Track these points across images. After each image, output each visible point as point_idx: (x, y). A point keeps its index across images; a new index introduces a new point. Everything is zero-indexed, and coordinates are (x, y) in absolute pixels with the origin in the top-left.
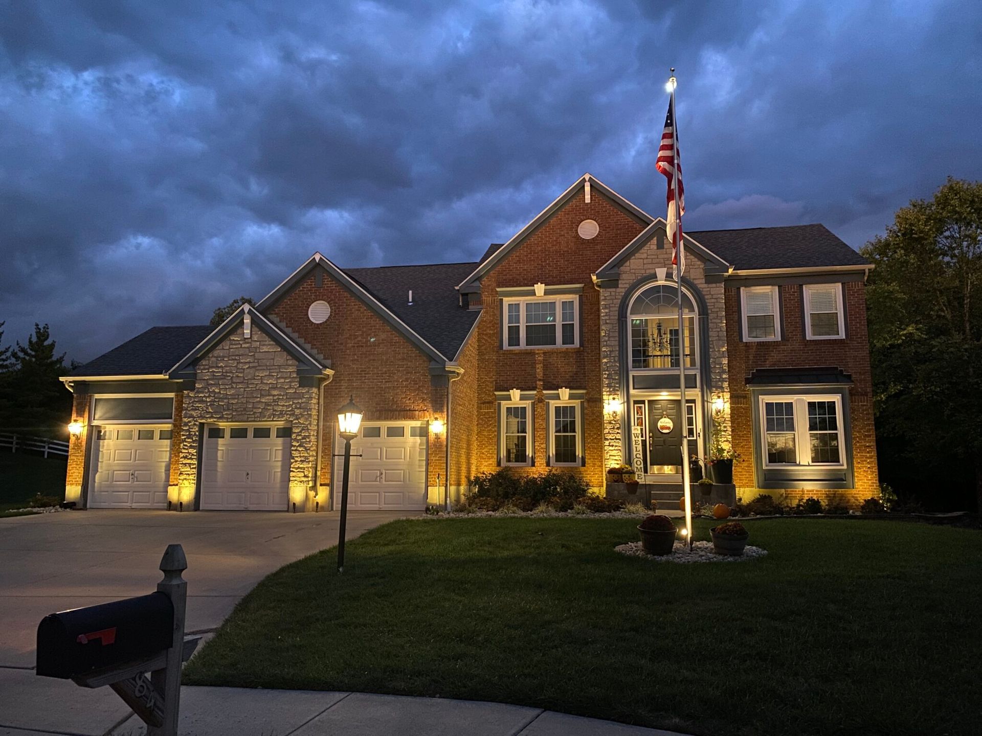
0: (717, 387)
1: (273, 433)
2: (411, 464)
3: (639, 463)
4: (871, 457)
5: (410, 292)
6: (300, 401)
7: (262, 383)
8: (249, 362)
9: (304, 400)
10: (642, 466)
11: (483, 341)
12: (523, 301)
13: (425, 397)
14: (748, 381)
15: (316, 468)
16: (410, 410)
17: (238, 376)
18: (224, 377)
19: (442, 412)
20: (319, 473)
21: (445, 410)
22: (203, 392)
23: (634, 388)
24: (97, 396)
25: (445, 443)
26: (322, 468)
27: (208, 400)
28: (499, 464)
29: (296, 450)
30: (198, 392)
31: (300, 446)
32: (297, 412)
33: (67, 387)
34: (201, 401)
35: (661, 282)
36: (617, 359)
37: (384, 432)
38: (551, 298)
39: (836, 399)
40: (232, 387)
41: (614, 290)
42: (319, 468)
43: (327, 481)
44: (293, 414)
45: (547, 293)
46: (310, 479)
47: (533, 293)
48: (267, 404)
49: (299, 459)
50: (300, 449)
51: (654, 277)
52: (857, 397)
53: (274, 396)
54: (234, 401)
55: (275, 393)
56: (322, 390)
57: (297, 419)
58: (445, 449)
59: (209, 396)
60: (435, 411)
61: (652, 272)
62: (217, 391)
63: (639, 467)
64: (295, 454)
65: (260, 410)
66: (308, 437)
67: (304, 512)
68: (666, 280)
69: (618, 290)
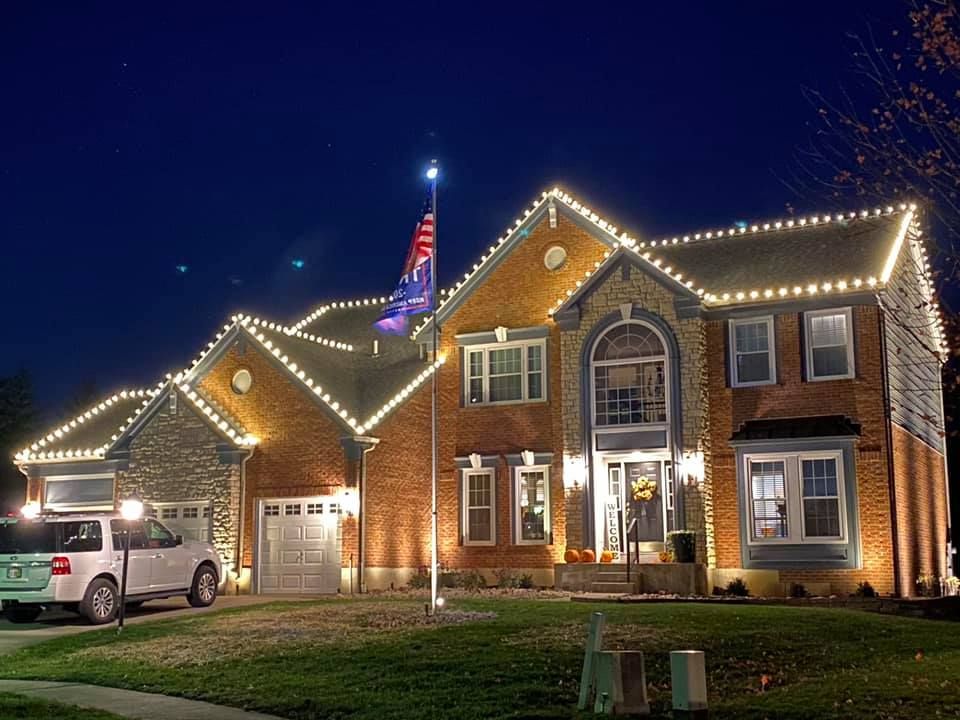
0: (689, 447)
1: (201, 513)
2: (329, 543)
3: (614, 540)
4: (883, 529)
5: (376, 343)
6: (221, 479)
7: (188, 461)
8: (176, 440)
9: (224, 478)
10: (618, 543)
11: (443, 398)
12: (485, 348)
13: (339, 470)
14: (735, 436)
15: (238, 549)
16: (325, 485)
17: (166, 455)
18: (153, 456)
19: (355, 486)
20: (241, 555)
21: (358, 485)
22: (135, 472)
23: (597, 450)
24: (49, 479)
25: (357, 521)
26: (244, 550)
27: (140, 480)
28: (461, 543)
29: (217, 530)
30: (131, 473)
31: (220, 526)
32: (218, 490)
33: (21, 470)
34: (134, 482)
35: (627, 321)
36: (578, 415)
37: (304, 510)
38: (516, 344)
39: (836, 455)
40: (161, 467)
41: (574, 332)
42: (241, 549)
43: (249, 564)
44: (214, 493)
45: (510, 338)
46: (229, 560)
47: (494, 339)
48: (192, 483)
49: (219, 540)
50: (221, 529)
51: (618, 315)
52: (867, 453)
53: (197, 474)
54: (161, 481)
55: (199, 470)
56: (244, 466)
57: (217, 498)
58: (357, 527)
59: (141, 476)
60: (348, 486)
61: (616, 308)
62: (148, 470)
63: (614, 545)
64: (216, 534)
65: (185, 490)
66: (228, 516)
67: (224, 594)
68: (631, 318)
69: (580, 332)
